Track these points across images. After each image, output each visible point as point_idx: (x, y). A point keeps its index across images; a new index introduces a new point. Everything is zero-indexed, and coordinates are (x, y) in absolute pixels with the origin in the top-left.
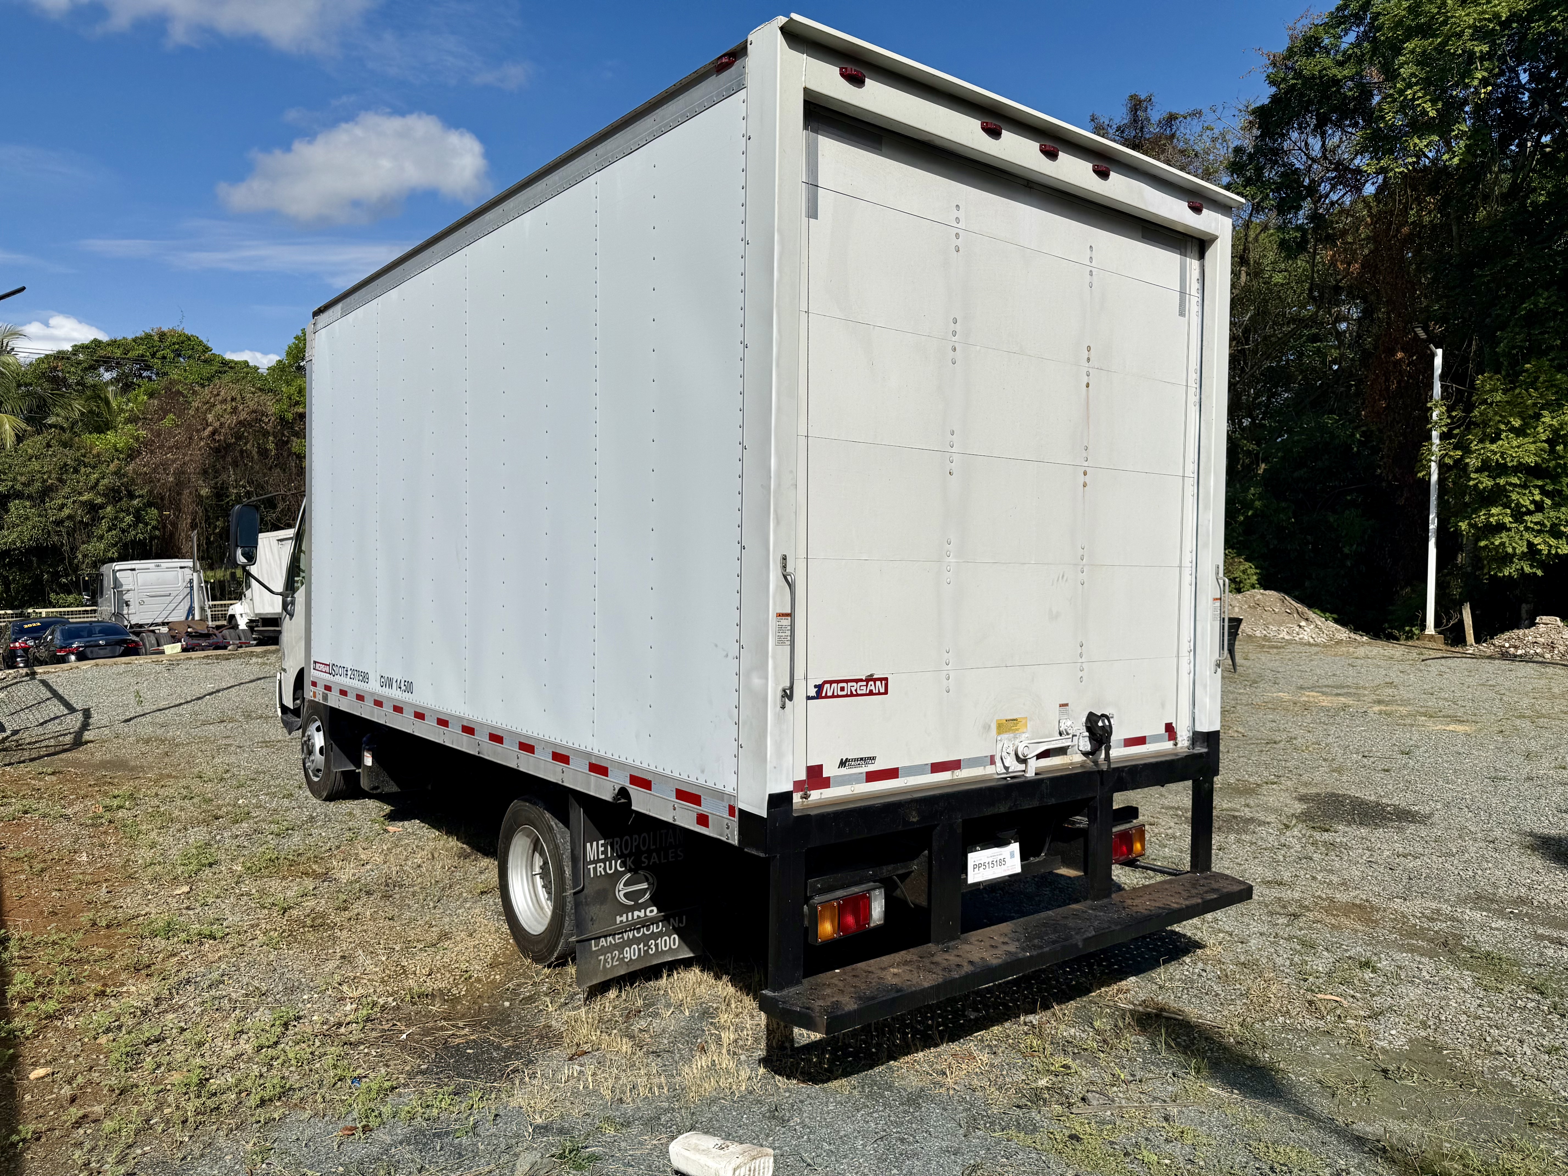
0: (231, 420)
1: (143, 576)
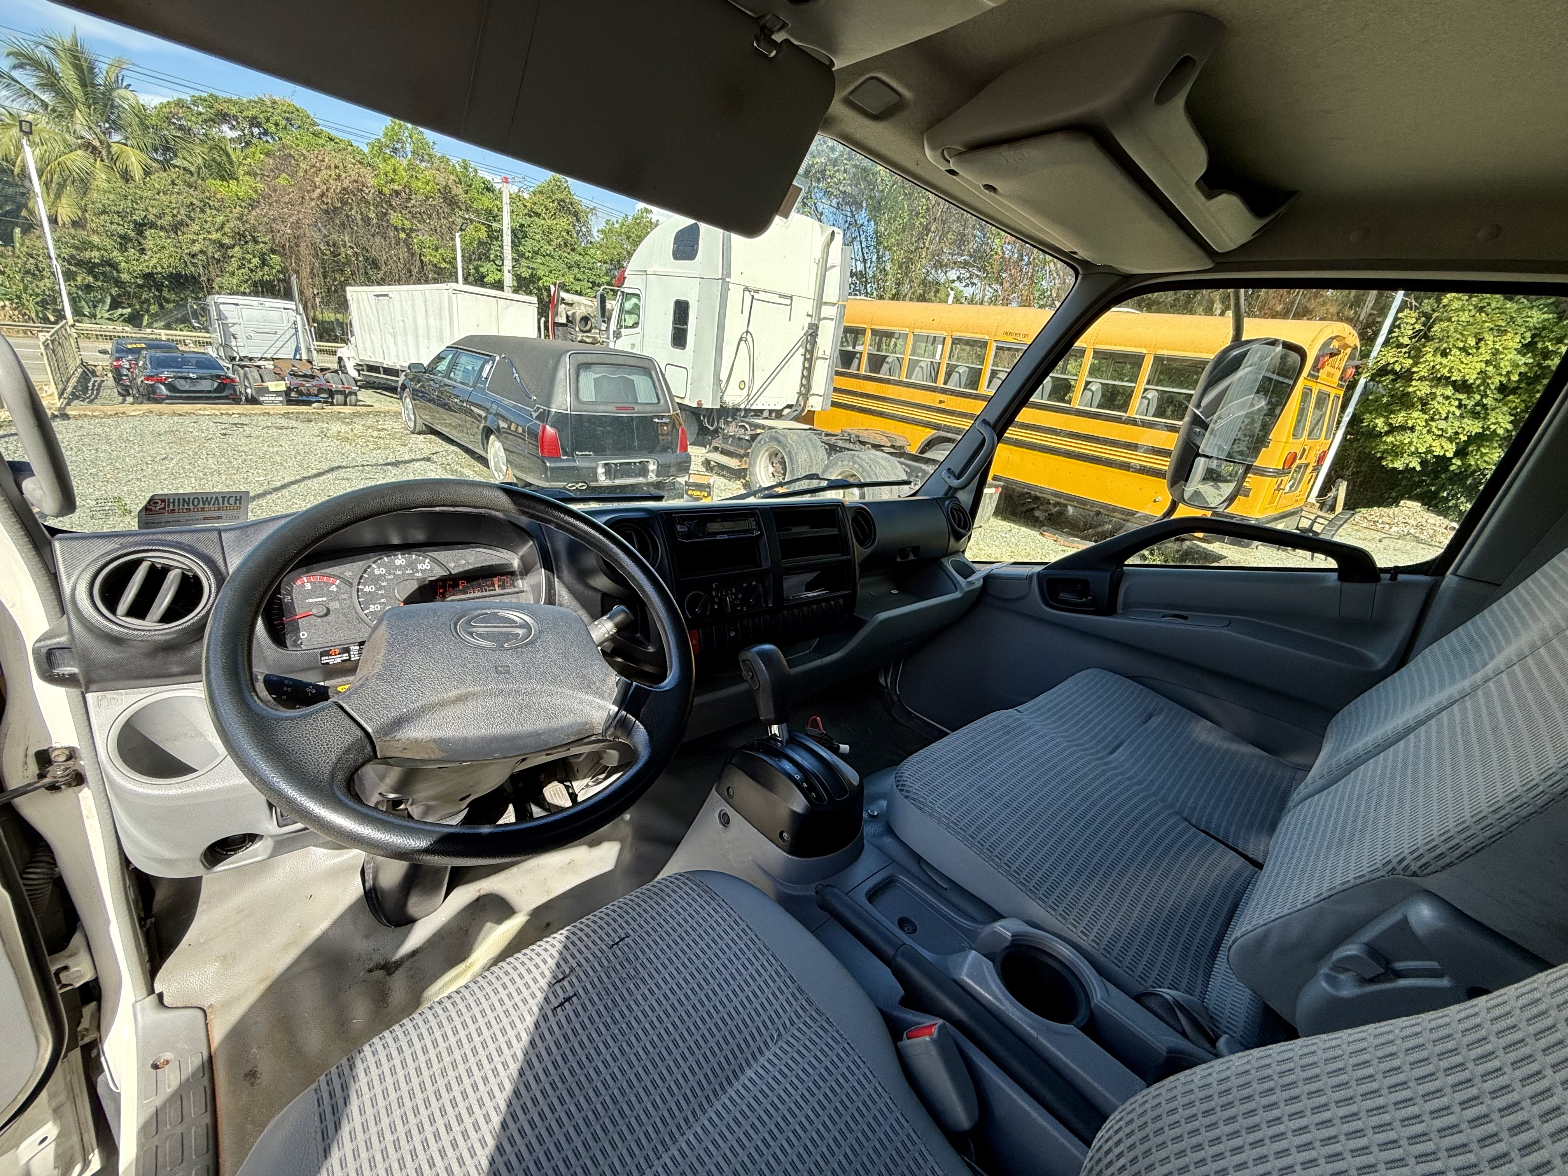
0: (336, 186)
1: (246, 312)
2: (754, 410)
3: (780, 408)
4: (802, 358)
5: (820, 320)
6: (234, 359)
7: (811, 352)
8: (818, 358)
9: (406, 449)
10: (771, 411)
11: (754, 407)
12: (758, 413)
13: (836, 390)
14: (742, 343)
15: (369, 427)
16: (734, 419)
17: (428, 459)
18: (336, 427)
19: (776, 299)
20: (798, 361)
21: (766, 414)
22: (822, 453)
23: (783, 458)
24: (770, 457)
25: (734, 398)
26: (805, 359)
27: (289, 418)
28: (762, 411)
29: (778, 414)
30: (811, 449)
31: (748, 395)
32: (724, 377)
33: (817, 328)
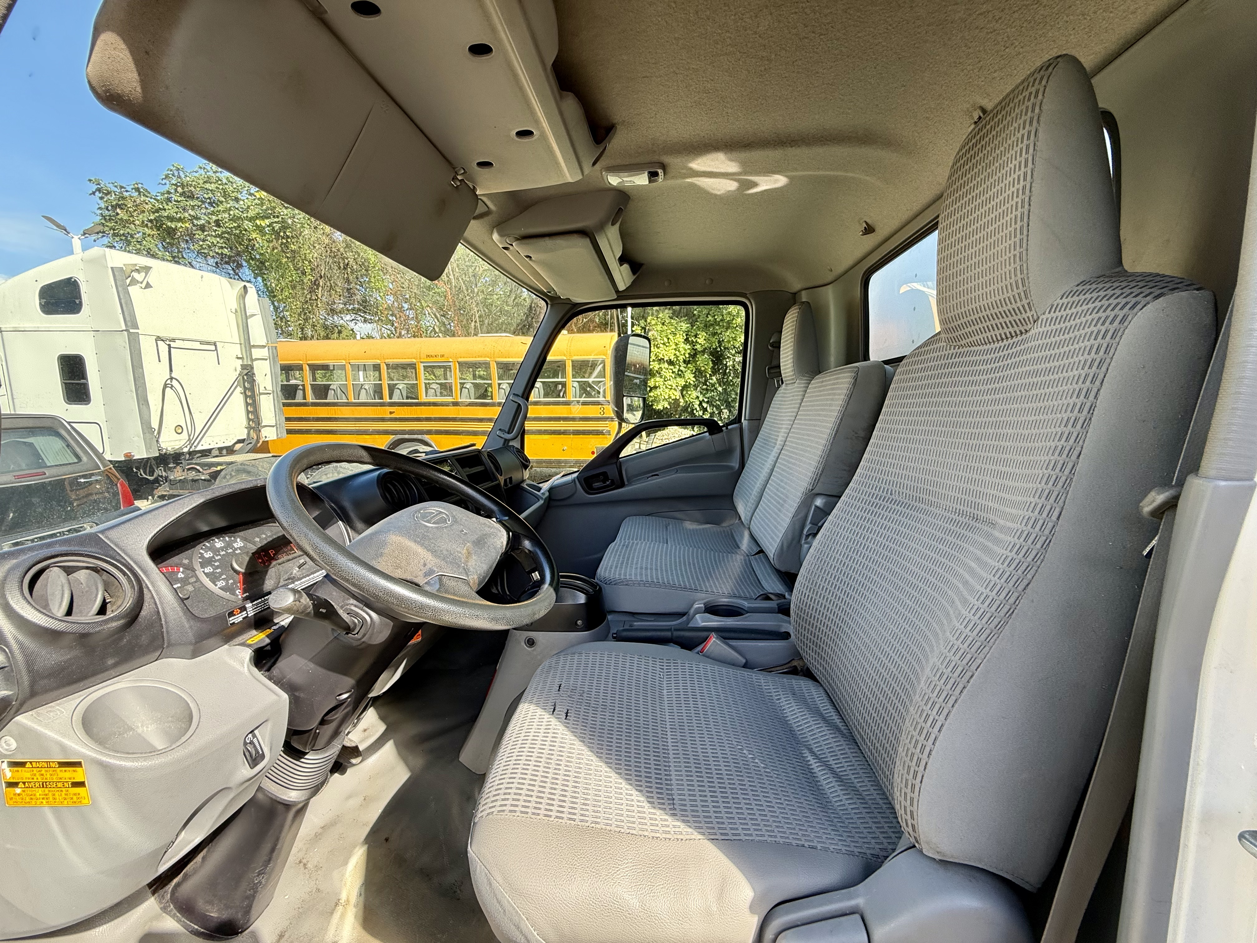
2: (200, 452)
3: (230, 444)
4: (241, 397)
5: (252, 360)
7: (252, 389)
8: (260, 394)
10: (221, 449)
11: (199, 448)
12: (206, 453)
13: (288, 419)
14: (168, 390)
16: (178, 464)
19: (197, 345)
20: (238, 399)
21: (216, 453)
26: (246, 397)
28: (210, 451)
29: (230, 450)
31: (190, 437)
32: (155, 424)
33: (252, 368)
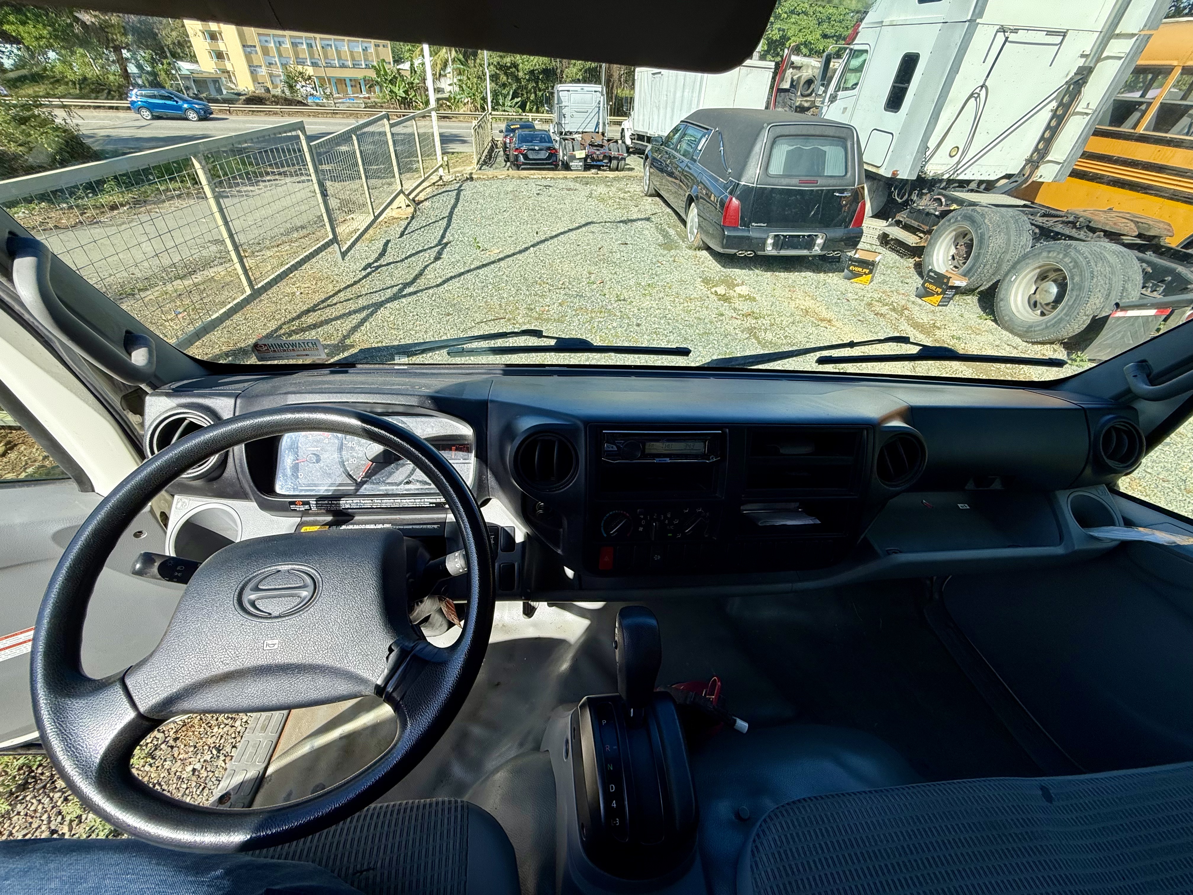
1: (574, 97)
2: (960, 181)
5: (1099, 60)
6: (561, 133)
7: (1067, 106)
8: (1074, 114)
9: (636, 209)
10: (981, 182)
14: (973, 99)
15: (620, 190)
16: (931, 191)
17: (648, 219)
18: (601, 189)
19: (1041, 37)
21: (973, 186)
22: (1026, 239)
23: (972, 240)
24: (957, 237)
25: (939, 167)
26: (1054, 117)
27: (576, 181)
29: (988, 186)
30: (1013, 233)
31: (958, 163)
33: (1091, 72)
